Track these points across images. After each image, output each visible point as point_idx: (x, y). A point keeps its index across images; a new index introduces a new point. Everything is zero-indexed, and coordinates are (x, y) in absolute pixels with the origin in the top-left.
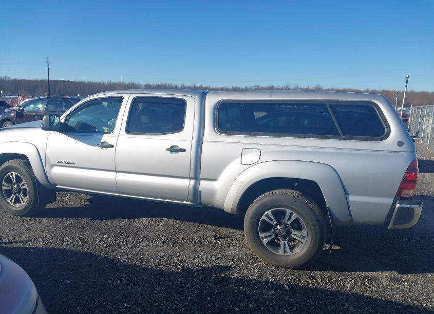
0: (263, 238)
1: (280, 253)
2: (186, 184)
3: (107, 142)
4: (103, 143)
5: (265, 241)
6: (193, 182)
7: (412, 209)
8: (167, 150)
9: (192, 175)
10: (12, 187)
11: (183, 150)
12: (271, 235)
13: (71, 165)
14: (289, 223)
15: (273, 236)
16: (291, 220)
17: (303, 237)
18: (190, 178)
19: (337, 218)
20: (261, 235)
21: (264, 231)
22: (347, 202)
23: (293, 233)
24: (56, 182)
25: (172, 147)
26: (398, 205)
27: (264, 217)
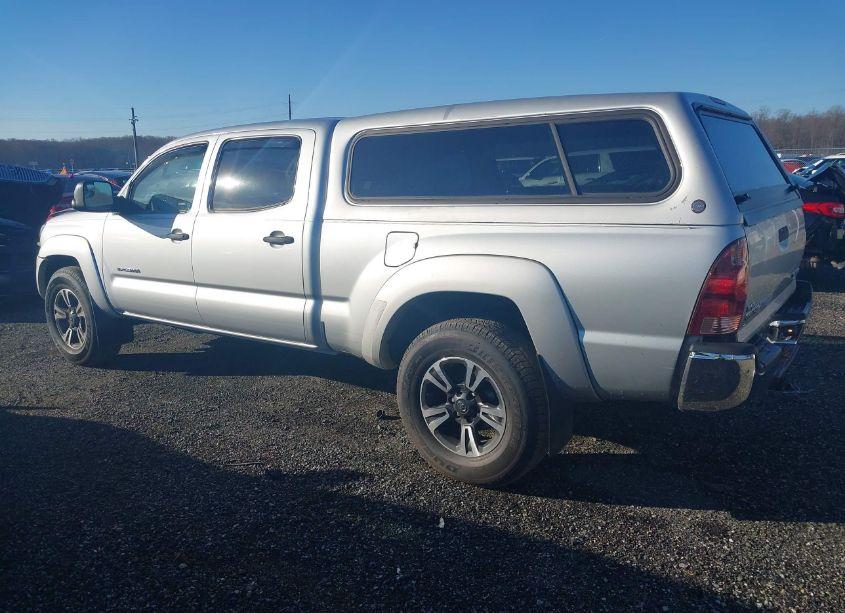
0: (430, 418)
1: (459, 452)
2: (299, 307)
3: (180, 230)
4: (175, 231)
5: (433, 426)
6: (310, 303)
7: (734, 362)
8: (265, 240)
9: (308, 291)
10: (67, 314)
11: (290, 240)
12: (444, 414)
13: (135, 274)
14: (473, 389)
15: (447, 416)
16: (477, 383)
17: (500, 419)
18: (304, 296)
19: (561, 381)
20: (427, 413)
21: (431, 404)
22: (580, 345)
23: (482, 410)
24: (121, 306)
25: (273, 234)
26: (693, 355)
27: (428, 376)
